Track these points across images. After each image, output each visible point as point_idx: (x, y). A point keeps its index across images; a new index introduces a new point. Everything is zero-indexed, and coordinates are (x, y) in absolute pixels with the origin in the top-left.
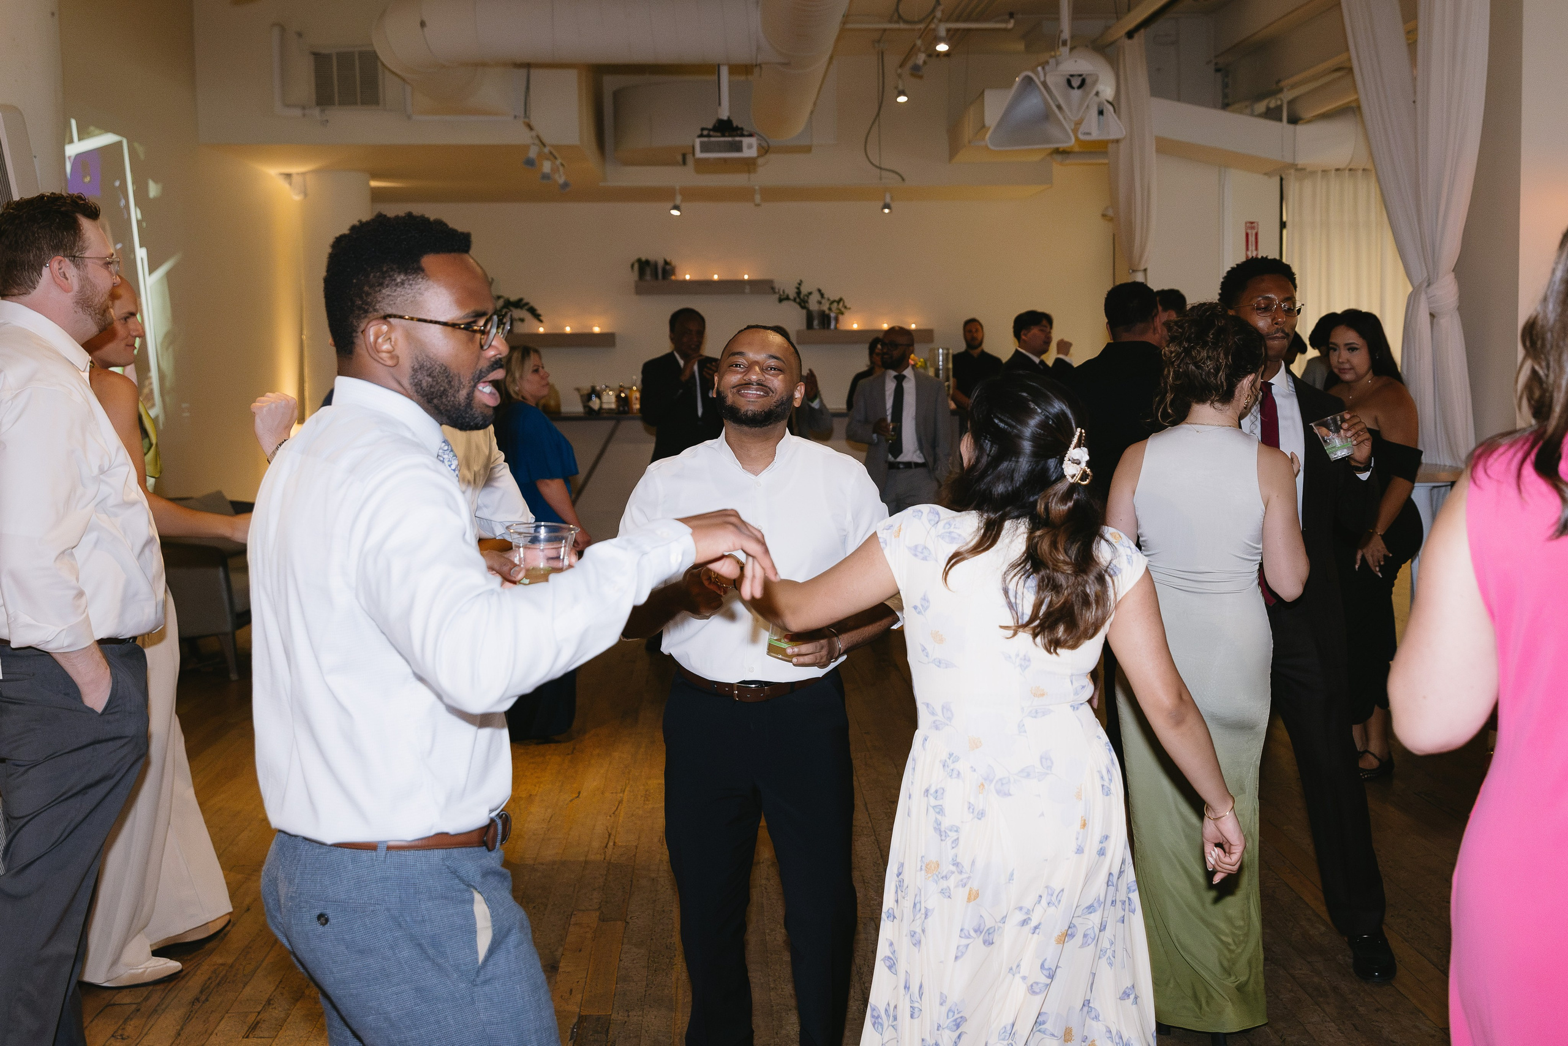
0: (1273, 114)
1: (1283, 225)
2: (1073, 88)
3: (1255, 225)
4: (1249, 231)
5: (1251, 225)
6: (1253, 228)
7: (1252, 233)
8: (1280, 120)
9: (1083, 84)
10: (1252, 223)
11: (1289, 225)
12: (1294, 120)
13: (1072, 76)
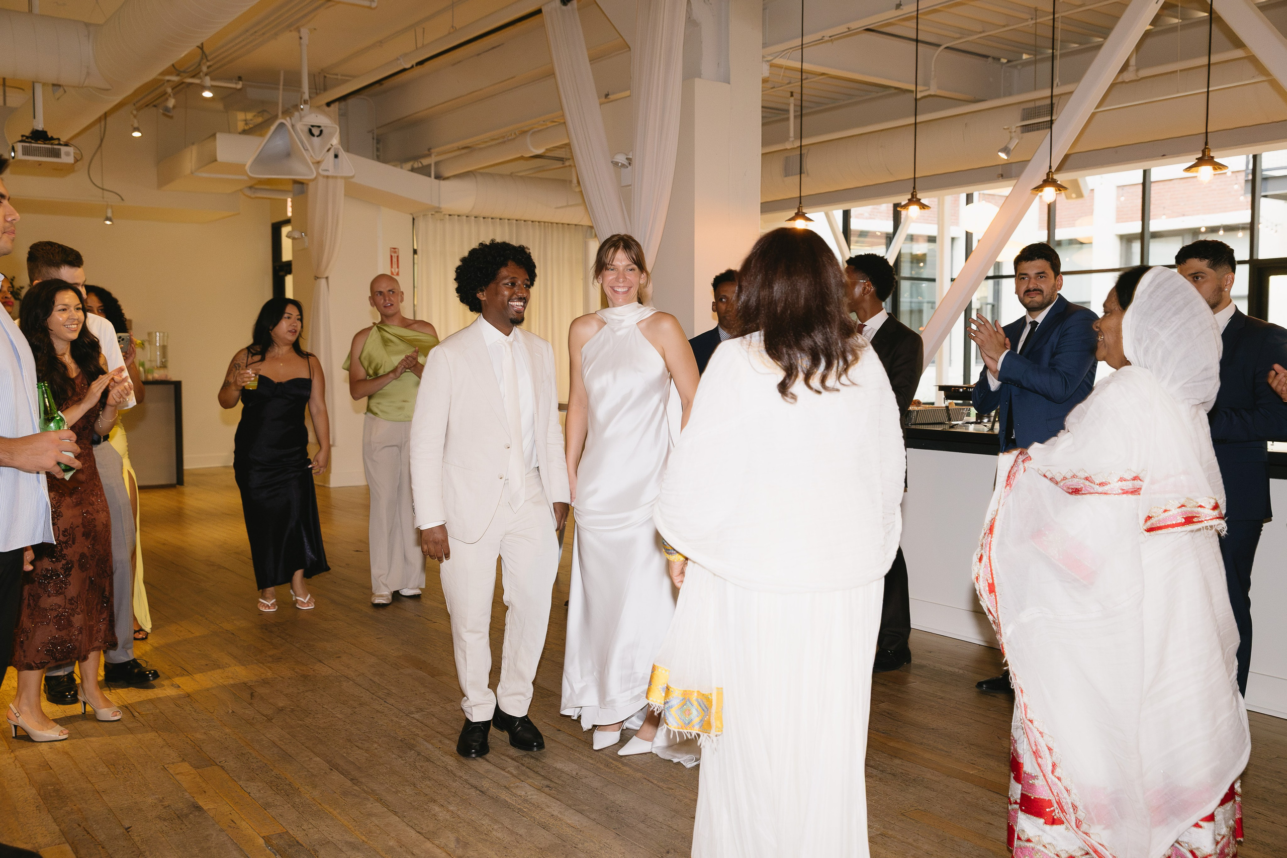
0: (424, 171)
1: (415, 252)
2: (313, 135)
3: (397, 250)
4: (393, 254)
5: (394, 250)
6: (395, 252)
7: (394, 255)
8: (430, 176)
9: (321, 132)
10: (394, 249)
11: (419, 252)
12: (438, 177)
13: (313, 126)
